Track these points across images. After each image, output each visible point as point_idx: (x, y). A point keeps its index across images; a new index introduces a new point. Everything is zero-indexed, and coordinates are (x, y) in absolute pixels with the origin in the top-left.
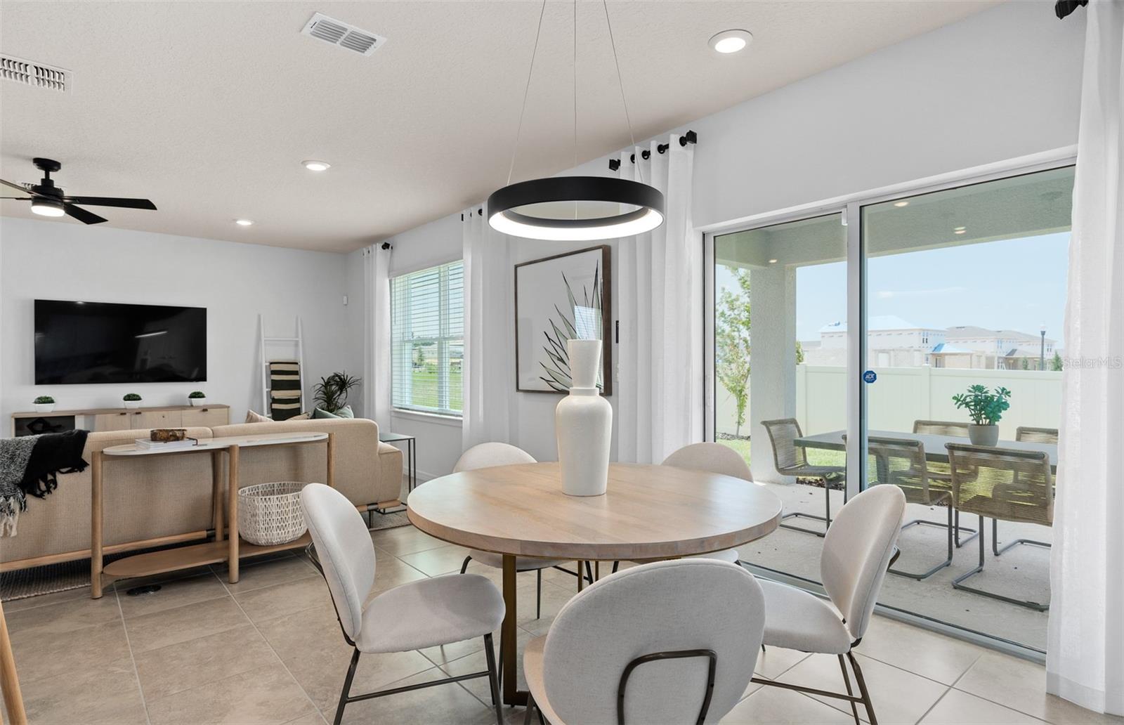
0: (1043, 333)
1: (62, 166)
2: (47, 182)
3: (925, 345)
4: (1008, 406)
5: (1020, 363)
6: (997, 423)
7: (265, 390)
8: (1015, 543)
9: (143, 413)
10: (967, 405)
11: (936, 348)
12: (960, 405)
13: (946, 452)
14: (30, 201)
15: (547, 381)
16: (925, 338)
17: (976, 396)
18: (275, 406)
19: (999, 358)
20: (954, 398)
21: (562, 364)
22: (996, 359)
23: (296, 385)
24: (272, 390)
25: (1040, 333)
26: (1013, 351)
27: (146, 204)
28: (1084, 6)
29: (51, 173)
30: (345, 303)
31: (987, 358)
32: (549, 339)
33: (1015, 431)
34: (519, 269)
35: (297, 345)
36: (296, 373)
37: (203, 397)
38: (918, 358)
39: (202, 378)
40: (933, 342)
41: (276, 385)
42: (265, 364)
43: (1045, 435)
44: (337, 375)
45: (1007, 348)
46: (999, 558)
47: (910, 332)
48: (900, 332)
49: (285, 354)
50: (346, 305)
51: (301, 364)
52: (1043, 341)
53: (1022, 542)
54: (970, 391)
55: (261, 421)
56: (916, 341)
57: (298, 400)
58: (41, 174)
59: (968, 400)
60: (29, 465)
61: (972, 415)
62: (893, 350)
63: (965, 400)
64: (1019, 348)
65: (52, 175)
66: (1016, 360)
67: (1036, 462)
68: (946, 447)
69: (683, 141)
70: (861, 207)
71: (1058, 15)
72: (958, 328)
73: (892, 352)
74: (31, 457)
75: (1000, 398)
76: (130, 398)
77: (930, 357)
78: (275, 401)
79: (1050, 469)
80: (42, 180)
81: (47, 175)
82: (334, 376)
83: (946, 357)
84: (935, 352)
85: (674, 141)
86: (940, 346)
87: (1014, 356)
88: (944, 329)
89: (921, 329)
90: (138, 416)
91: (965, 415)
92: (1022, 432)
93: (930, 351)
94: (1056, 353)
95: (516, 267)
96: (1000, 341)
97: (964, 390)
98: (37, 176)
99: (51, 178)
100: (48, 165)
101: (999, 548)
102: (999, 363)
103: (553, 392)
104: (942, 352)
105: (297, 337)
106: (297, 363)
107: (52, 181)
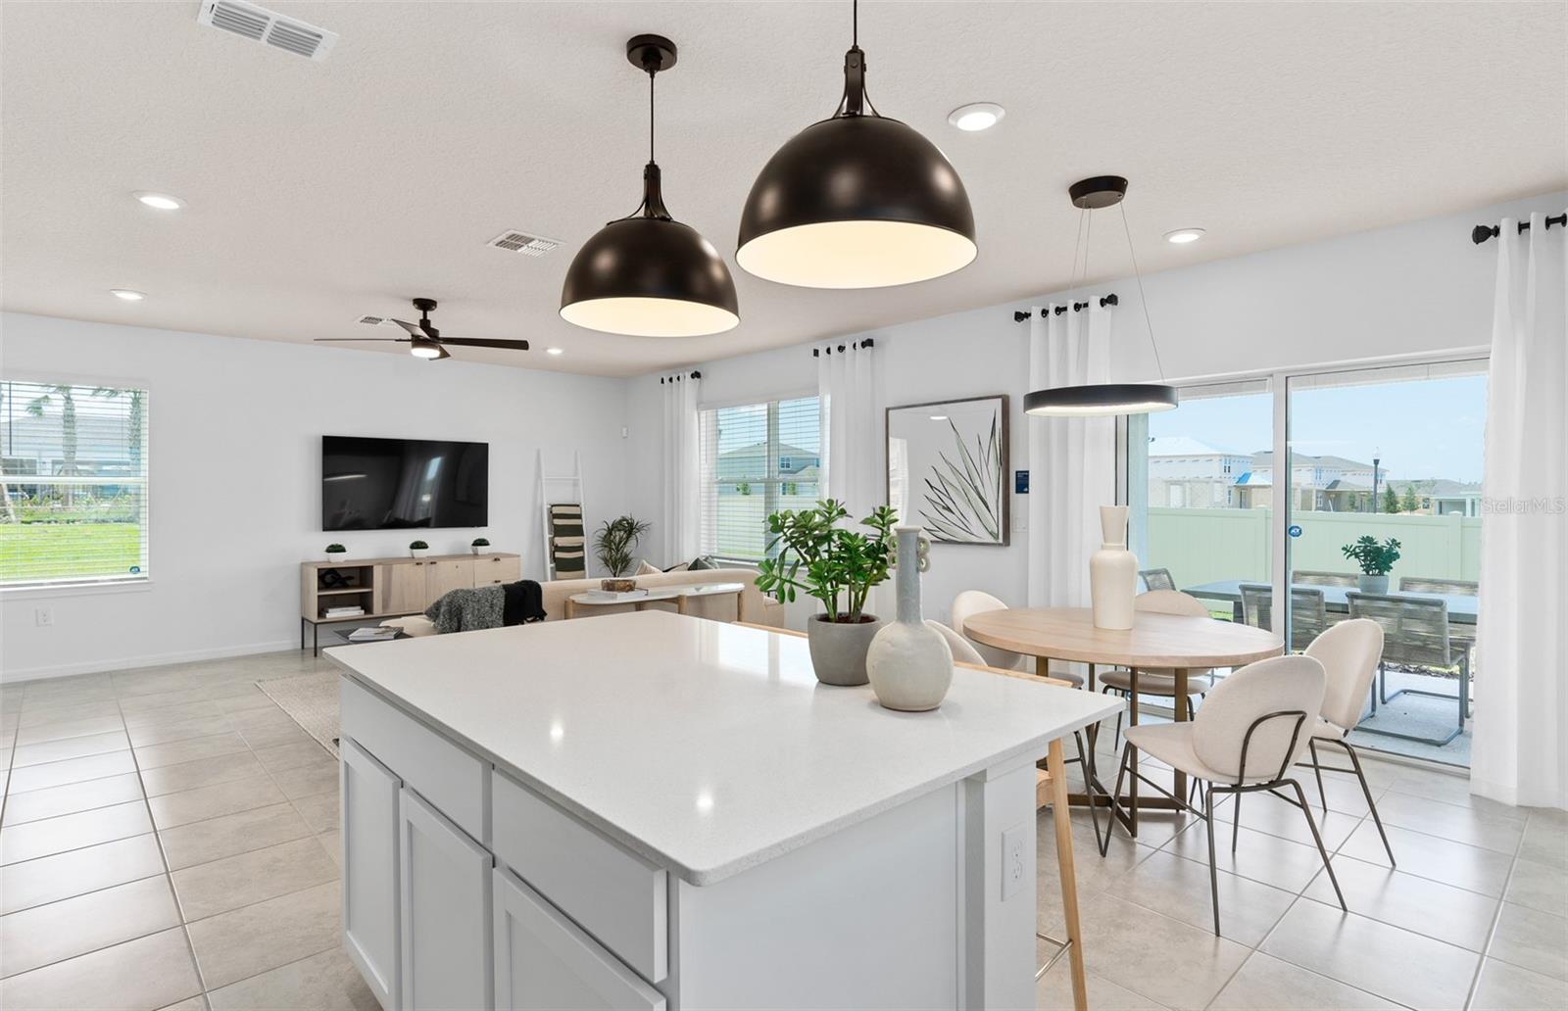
0: (1376, 462)
1: (438, 305)
2: (425, 324)
3: (1227, 475)
4: (1398, 557)
5: (1345, 499)
6: (1386, 573)
7: (547, 536)
8: (1398, 693)
9: (438, 563)
10: (1357, 556)
11: (1240, 479)
12: (1350, 555)
13: (1346, 601)
14: (410, 343)
15: (928, 530)
16: (1227, 466)
17: (1366, 547)
18: (558, 555)
19: (1318, 491)
20: (1344, 549)
21: (949, 513)
22: (1314, 492)
23: (578, 531)
24: (555, 536)
25: (1373, 462)
26: (1336, 483)
27: (523, 345)
28: (1496, 236)
29: (428, 313)
30: (625, 435)
31: (1304, 492)
32: (931, 487)
33: (1399, 582)
34: (890, 412)
35: (575, 484)
36: (579, 517)
37: (487, 544)
38: (1219, 494)
39: (482, 521)
40: (1237, 471)
41: (558, 531)
42: (546, 507)
43: (1428, 585)
44: (624, 519)
45: (1327, 478)
46: (1386, 705)
47: (1209, 458)
48: (1196, 458)
49: (563, 495)
50: (625, 438)
51: (582, 505)
52: (1376, 472)
53: (1405, 692)
54: (1359, 542)
55: (654, 572)
56: (1215, 470)
57: (580, 548)
58: (420, 314)
59: (1357, 550)
60: (505, 613)
61: (1362, 566)
62: (1189, 481)
63: (1354, 550)
64: (1342, 479)
65: (430, 315)
66: (1339, 494)
67: (1436, 609)
68: (1347, 596)
69: (1103, 302)
70: (1287, 378)
71: (1474, 240)
72: (1266, 452)
73: (1188, 484)
74: (505, 606)
75: (1391, 549)
76: (418, 545)
77: (1233, 490)
78: (556, 548)
79: (1447, 614)
80: (421, 321)
81: (425, 315)
82: (621, 521)
83: (1253, 490)
84: (1239, 484)
85: (1095, 302)
86: (1246, 476)
87: (1337, 490)
88: (1248, 455)
89: (1220, 455)
90: (433, 565)
91: (1355, 566)
92: (1406, 583)
93: (1233, 483)
94: (1388, 485)
95: (888, 410)
96: (1319, 470)
97: (1354, 542)
98: (415, 316)
99: (428, 318)
100: (425, 305)
101: (1386, 697)
102: (1317, 497)
103: (937, 542)
104: (1248, 484)
105: (576, 474)
106: (578, 506)
107: (429, 321)
